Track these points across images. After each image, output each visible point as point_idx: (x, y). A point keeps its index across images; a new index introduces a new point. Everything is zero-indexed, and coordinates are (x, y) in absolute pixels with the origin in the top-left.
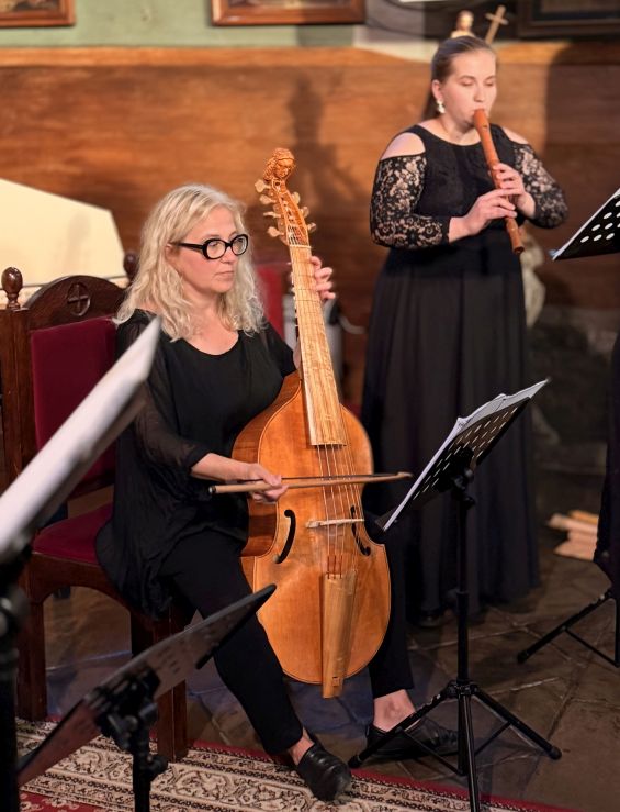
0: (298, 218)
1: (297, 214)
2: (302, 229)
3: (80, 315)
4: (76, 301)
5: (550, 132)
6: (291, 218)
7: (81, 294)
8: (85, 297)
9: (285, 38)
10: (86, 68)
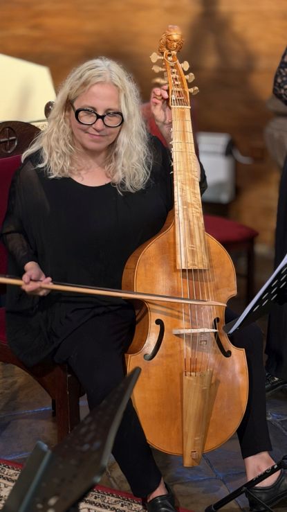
0: (182, 83)
1: (181, 80)
2: (185, 92)
3: (9, 152)
4: (6, 142)
6: (176, 83)
7: (10, 136)
8: (14, 138)
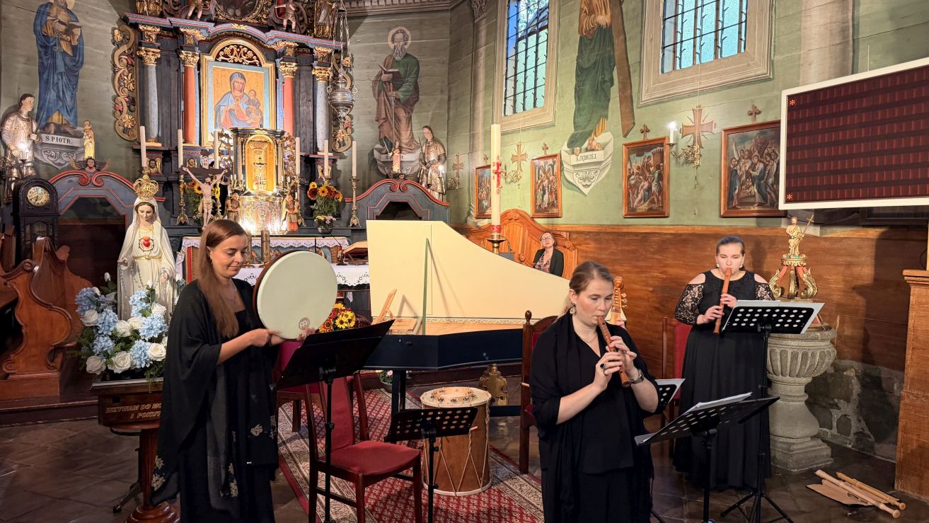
5: (876, 273)
9: (751, 223)
10: (671, 234)
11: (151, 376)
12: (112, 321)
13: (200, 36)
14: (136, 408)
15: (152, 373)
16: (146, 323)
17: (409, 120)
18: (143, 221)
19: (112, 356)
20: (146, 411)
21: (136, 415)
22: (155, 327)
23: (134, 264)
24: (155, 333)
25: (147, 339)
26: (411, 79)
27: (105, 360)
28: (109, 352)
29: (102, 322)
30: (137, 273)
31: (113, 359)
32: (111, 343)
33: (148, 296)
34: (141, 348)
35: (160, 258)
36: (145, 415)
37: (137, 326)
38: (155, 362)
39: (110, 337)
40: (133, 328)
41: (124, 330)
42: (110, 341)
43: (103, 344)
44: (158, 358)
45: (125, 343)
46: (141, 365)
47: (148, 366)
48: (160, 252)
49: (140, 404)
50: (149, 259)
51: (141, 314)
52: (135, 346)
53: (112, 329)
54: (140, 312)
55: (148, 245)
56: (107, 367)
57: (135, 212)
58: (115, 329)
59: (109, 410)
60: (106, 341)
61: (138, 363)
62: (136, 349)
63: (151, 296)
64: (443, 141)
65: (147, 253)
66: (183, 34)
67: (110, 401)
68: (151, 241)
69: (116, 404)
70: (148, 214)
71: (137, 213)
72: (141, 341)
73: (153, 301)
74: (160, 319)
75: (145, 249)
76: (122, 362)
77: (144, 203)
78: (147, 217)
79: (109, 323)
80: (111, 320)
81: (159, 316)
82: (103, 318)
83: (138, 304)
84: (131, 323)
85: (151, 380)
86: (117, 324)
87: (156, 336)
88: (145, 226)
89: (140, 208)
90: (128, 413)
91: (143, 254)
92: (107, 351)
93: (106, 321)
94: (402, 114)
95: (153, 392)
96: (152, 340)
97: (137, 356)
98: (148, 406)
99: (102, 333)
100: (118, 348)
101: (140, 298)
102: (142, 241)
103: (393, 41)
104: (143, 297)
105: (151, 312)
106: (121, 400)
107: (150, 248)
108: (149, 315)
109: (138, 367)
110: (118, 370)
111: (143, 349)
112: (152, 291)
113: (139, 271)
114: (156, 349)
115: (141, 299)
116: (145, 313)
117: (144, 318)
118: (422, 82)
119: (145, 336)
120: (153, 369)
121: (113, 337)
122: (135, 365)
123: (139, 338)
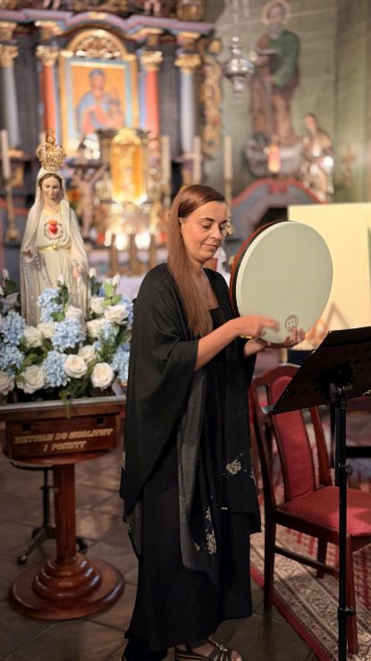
11: (69, 397)
12: (19, 327)
13: (57, 29)
14: (50, 437)
15: (68, 393)
16: (60, 329)
17: (288, 108)
18: (47, 200)
19: (21, 371)
20: (62, 441)
21: (50, 446)
22: (71, 334)
23: (39, 255)
24: (71, 342)
25: (61, 350)
26: (289, 60)
27: (13, 376)
28: (18, 366)
29: (7, 328)
30: (43, 268)
31: (23, 374)
32: (20, 355)
33: (60, 295)
34: (56, 361)
35: (69, 248)
36: (61, 447)
37: (48, 334)
38: (73, 379)
39: (18, 347)
40: (43, 335)
41: (33, 339)
42: (18, 352)
43: (11, 356)
44: (76, 373)
45: (37, 354)
46: (55, 383)
47: (65, 384)
48: (70, 241)
49: (55, 432)
50: (56, 249)
51: (52, 319)
52: (49, 358)
53: (19, 337)
54: (52, 315)
55: (55, 231)
56: (16, 385)
57: (38, 188)
58: (24, 338)
59: (18, 440)
60: (14, 352)
61: (53, 380)
62: (50, 362)
63: (63, 296)
64: (329, 130)
65: (55, 241)
66: (39, 29)
67: (18, 428)
68: (58, 226)
69: (26, 432)
70: (56, 190)
71: (41, 189)
72: (55, 352)
73: (66, 302)
74: (76, 323)
75: (52, 235)
76: (34, 379)
77: (50, 175)
78: (53, 194)
79: (16, 329)
80: (18, 325)
81: (75, 320)
82: (9, 323)
83: (49, 306)
84: (41, 329)
85: (68, 403)
86: (25, 331)
87: (73, 346)
88: (51, 206)
89: (45, 182)
90: (41, 444)
91: (50, 242)
92: (15, 365)
93: (13, 327)
94: (280, 102)
95: (72, 417)
96: (68, 351)
97: (52, 371)
98: (64, 436)
99: (9, 342)
100: (29, 362)
101: (50, 298)
102: (48, 225)
103: (269, 16)
104: (54, 297)
105: (64, 315)
106: (32, 427)
107: (58, 235)
108: (61, 320)
109: (53, 385)
110: (29, 390)
111: (58, 362)
112: (64, 288)
113: (45, 265)
114: (74, 362)
115: (52, 300)
116: (56, 317)
117: (56, 323)
118: (304, 62)
119: (58, 346)
120: (69, 388)
121: (21, 347)
122: (49, 383)
123: (53, 349)
